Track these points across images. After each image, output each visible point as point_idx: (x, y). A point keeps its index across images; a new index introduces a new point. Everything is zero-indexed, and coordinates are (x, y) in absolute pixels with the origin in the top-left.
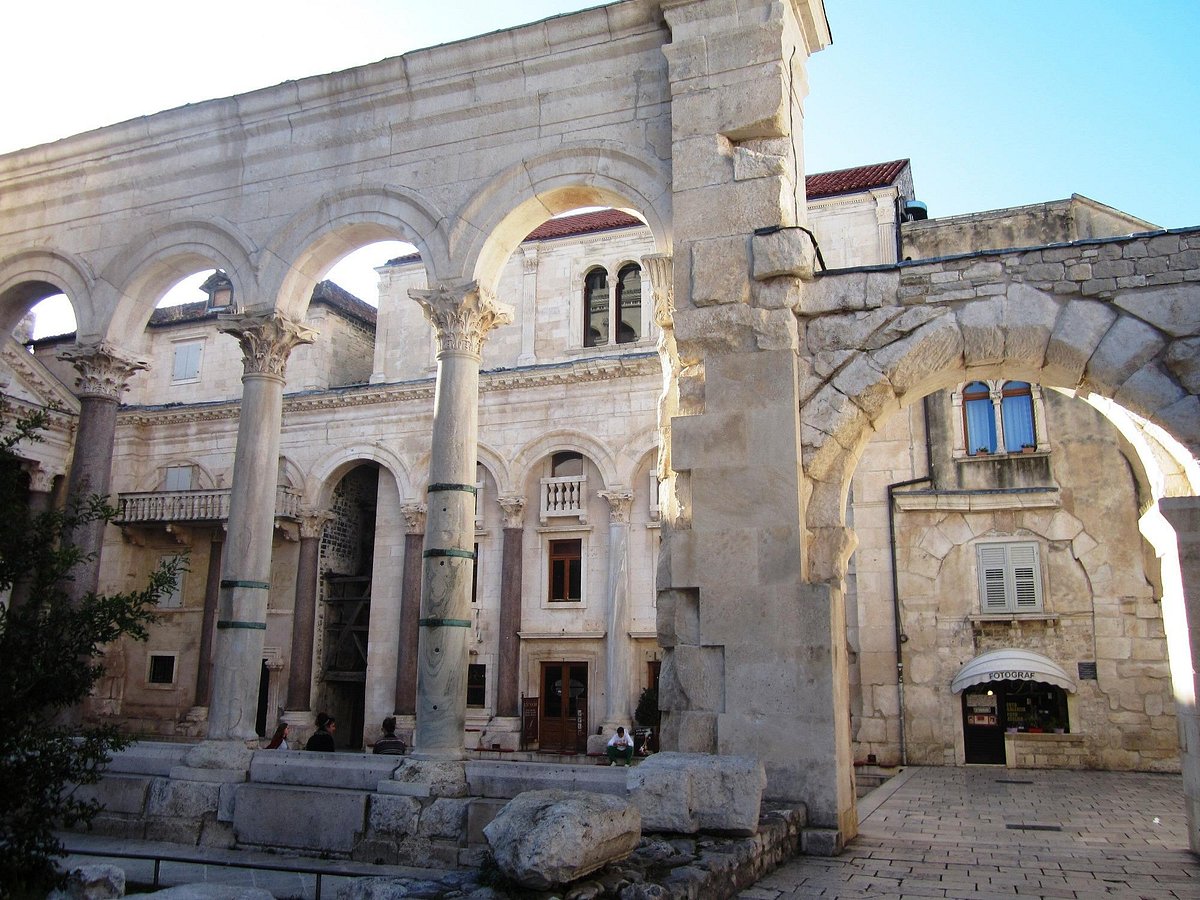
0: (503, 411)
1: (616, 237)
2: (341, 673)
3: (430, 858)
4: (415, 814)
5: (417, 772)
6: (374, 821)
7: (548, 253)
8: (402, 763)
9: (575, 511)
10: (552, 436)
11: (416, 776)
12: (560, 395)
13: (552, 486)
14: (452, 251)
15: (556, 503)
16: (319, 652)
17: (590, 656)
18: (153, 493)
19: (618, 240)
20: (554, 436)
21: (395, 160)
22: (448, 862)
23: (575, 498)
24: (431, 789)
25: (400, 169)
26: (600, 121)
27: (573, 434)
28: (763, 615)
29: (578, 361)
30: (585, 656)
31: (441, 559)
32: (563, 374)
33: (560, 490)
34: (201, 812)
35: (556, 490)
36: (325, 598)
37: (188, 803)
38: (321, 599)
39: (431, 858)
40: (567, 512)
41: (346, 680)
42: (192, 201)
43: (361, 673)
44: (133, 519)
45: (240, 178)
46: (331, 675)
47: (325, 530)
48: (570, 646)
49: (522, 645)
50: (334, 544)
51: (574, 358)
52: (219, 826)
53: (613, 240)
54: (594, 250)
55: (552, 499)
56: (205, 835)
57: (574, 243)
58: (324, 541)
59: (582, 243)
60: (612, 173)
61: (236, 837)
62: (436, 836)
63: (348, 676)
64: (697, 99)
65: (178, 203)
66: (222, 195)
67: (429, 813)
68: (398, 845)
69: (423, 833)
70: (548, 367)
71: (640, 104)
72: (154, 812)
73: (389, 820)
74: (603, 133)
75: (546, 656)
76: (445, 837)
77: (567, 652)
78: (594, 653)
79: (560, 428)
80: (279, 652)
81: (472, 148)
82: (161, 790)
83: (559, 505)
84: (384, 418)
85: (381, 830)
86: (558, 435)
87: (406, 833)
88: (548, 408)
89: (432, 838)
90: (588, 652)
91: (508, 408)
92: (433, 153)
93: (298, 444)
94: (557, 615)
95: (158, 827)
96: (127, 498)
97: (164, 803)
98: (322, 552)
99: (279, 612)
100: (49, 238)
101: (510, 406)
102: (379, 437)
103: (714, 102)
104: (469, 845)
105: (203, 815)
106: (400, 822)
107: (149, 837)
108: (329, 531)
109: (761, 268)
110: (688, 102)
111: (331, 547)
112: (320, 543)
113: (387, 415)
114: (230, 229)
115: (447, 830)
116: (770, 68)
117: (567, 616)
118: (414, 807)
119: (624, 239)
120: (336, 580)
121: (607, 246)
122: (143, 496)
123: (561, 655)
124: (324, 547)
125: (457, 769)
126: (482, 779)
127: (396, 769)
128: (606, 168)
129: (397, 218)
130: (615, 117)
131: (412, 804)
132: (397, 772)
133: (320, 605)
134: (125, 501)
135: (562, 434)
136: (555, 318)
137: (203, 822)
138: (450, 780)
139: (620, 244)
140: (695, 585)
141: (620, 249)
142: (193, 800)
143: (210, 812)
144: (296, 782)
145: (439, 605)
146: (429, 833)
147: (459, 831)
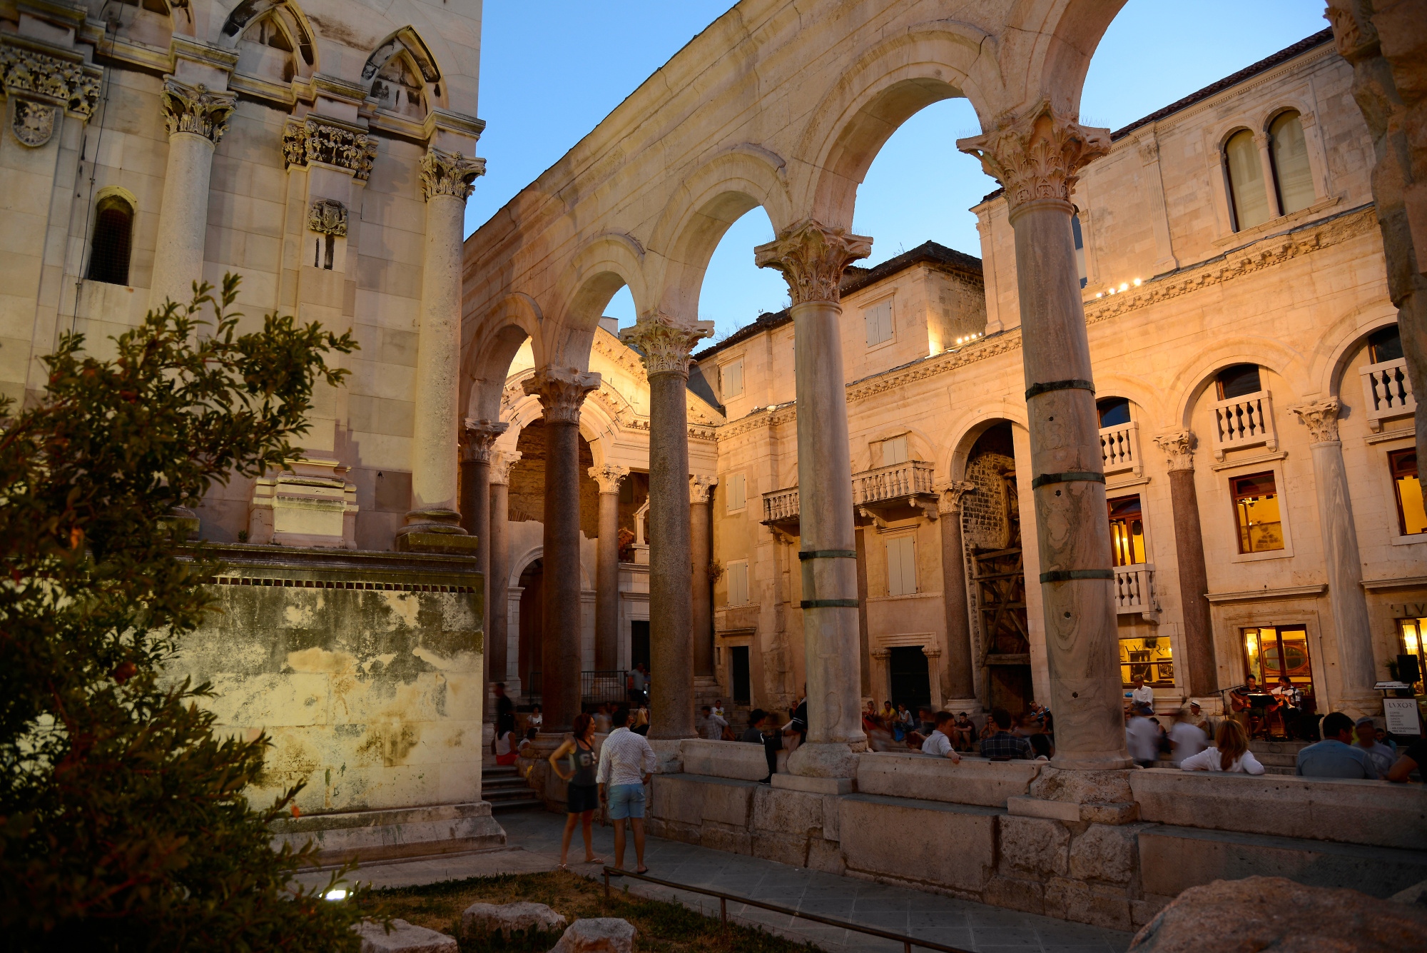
0: (1145, 333)
1: (1256, 85)
2: (1004, 657)
3: (1088, 910)
4: (1061, 845)
5: (1060, 785)
6: (1007, 851)
7: (1170, 133)
8: (1039, 772)
9: (1258, 437)
10: (1212, 350)
11: (1059, 792)
12: (1215, 298)
13: (1223, 412)
15: (1231, 431)
16: (976, 634)
17: (1307, 617)
18: (792, 489)
19: (1260, 88)
20: (1216, 349)
22: (1116, 918)
23: (1256, 420)
24: (1081, 811)
27: (1241, 342)
29: (1231, 251)
30: (1300, 617)
32: (1214, 270)
33: (1234, 414)
34: (807, 829)
35: (1229, 415)
36: (975, 575)
37: (792, 816)
38: (971, 578)
39: (1092, 909)
40: (1248, 439)
41: (1009, 663)
43: (1024, 655)
44: (778, 517)
46: (992, 659)
47: (965, 503)
48: (1277, 606)
49: (1213, 609)
50: (977, 516)
51: (1227, 248)
52: (826, 846)
53: (1253, 90)
54: (1229, 110)
55: (1225, 427)
56: (812, 855)
57: (1203, 109)
58: (965, 515)
59: (1211, 106)
61: (845, 860)
62: (1094, 878)
63: (1010, 658)
67: (1082, 844)
68: (1043, 888)
69: (1075, 873)
70: (1192, 267)
72: (759, 825)
73: (1027, 852)
75: (1247, 620)
76: (1108, 881)
77: (1274, 613)
78: (1313, 612)
79: (1221, 338)
80: (934, 637)
82: (764, 800)
83: (1236, 433)
84: (1009, 370)
85: (1017, 865)
86: (1221, 347)
87: (1052, 871)
88: (1203, 316)
89: (1090, 880)
90: (1304, 612)
91: (1151, 328)
93: (924, 415)
94: (1255, 569)
95: (765, 844)
96: (771, 497)
97: (768, 816)
98: (965, 527)
99: (929, 595)
101: (1153, 325)
102: (1006, 392)
104: (1146, 897)
105: (808, 832)
106: (1043, 856)
107: (757, 853)
108: (969, 503)
111: (974, 520)
112: (961, 518)
113: (1011, 365)
115: (1111, 871)
117: (1267, 568)
118: (1058, 836)
119: (1267, 84)
120: (984, 556)
121: (1246, 100)
122: (784, 494)
123: (1267, 618)
124: (966, 521)
125: (1116, 781)
126: (1157, 798)
127: (1031, 781)
131: (1055, 832)
132: (1033, 785)
133: (971, 584)
134: (769, 500)
135: (1227, 344)
136: (1192, 207)
137: (809, 840)
138: (1109, 798)
139: (1265, 91)
141: (1267, 97)
142: (797, 813)
143: (815, 829)
144: (910, 795)
146: (1084, 873)
147: (1129, 874)
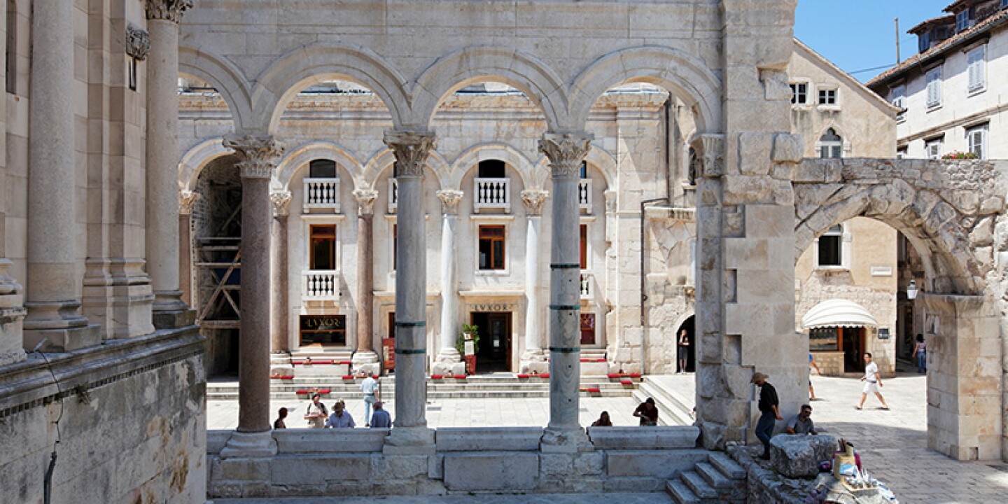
4: (570, 463)
5: (565, 439)
6: (544, 469)
11: (565, 441)
14: (569, 108)
21: (519, 32)
24: (578, 448)
25: (524, 39)
26: (670, 34)
28: (775, 350)
31: (570, 311)
42: (339, 30)
45: (384, 19)
60: (679, 74)
62: (587, 474)
64: (743, 40)
65: (325, 30)
66: (368, 30)
67: (580, 462)
69: (578, 474)
71: (697, 28)
73: (555, 468)
74: (674, 44)
76: (593, 474)
81: (580, 35)
85: (550, 474)
87: (567, 475)
89: (585, 475)
92: (550, 33)
100: (188, 36)
103: (753, 44)
106: (562, 468)
109: (779, 156)
110: (737, 40)
114: (381, 60)
115: (593, 470)
116: (787, 29)
118: (569, 459)
126: (601, 439)
127: (542, 437)
128: (674, 69)
129: (526, 77)
130: (680, 35)
131: (567, 458)
138: (584, 442)
140: (738, 333)
145: (570, 339)
146: (582, 473)
147: (602, 471)
